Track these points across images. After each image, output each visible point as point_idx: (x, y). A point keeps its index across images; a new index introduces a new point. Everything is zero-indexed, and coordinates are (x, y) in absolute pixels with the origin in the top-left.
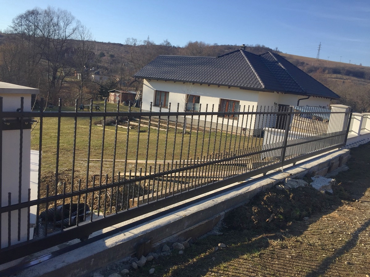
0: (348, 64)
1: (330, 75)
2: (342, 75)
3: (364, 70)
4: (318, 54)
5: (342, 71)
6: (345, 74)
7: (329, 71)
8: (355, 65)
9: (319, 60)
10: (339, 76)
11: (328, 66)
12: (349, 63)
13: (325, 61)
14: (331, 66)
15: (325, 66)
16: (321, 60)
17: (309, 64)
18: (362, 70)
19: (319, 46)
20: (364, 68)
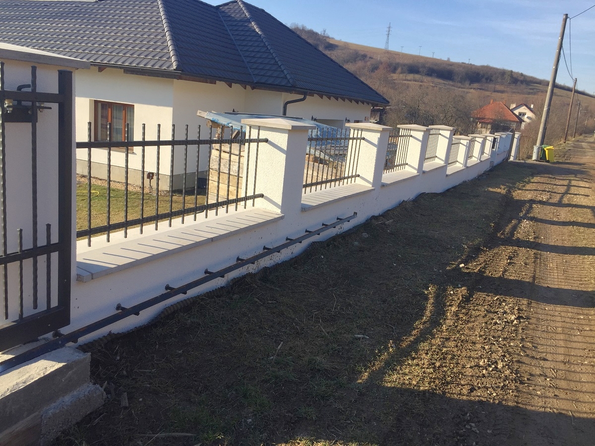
0: (430, 58)
1: (405, 75)
2: (421, 75)
3: (453, 67)
4: (387, 43)
5: (421, 70)
6: (425, 74)
7: (402, 69)
8: (440, 60)
9: (387, 52)
10: (417, 76)
11: (401, 61)
12: (432, 57)
13: (398, 54)
14: (406, 62)
15: (397, 61)
16: (391, 51)
17: (374, 57)
18: (450, 67)
19: (388, 30)
20: (452, 64)
